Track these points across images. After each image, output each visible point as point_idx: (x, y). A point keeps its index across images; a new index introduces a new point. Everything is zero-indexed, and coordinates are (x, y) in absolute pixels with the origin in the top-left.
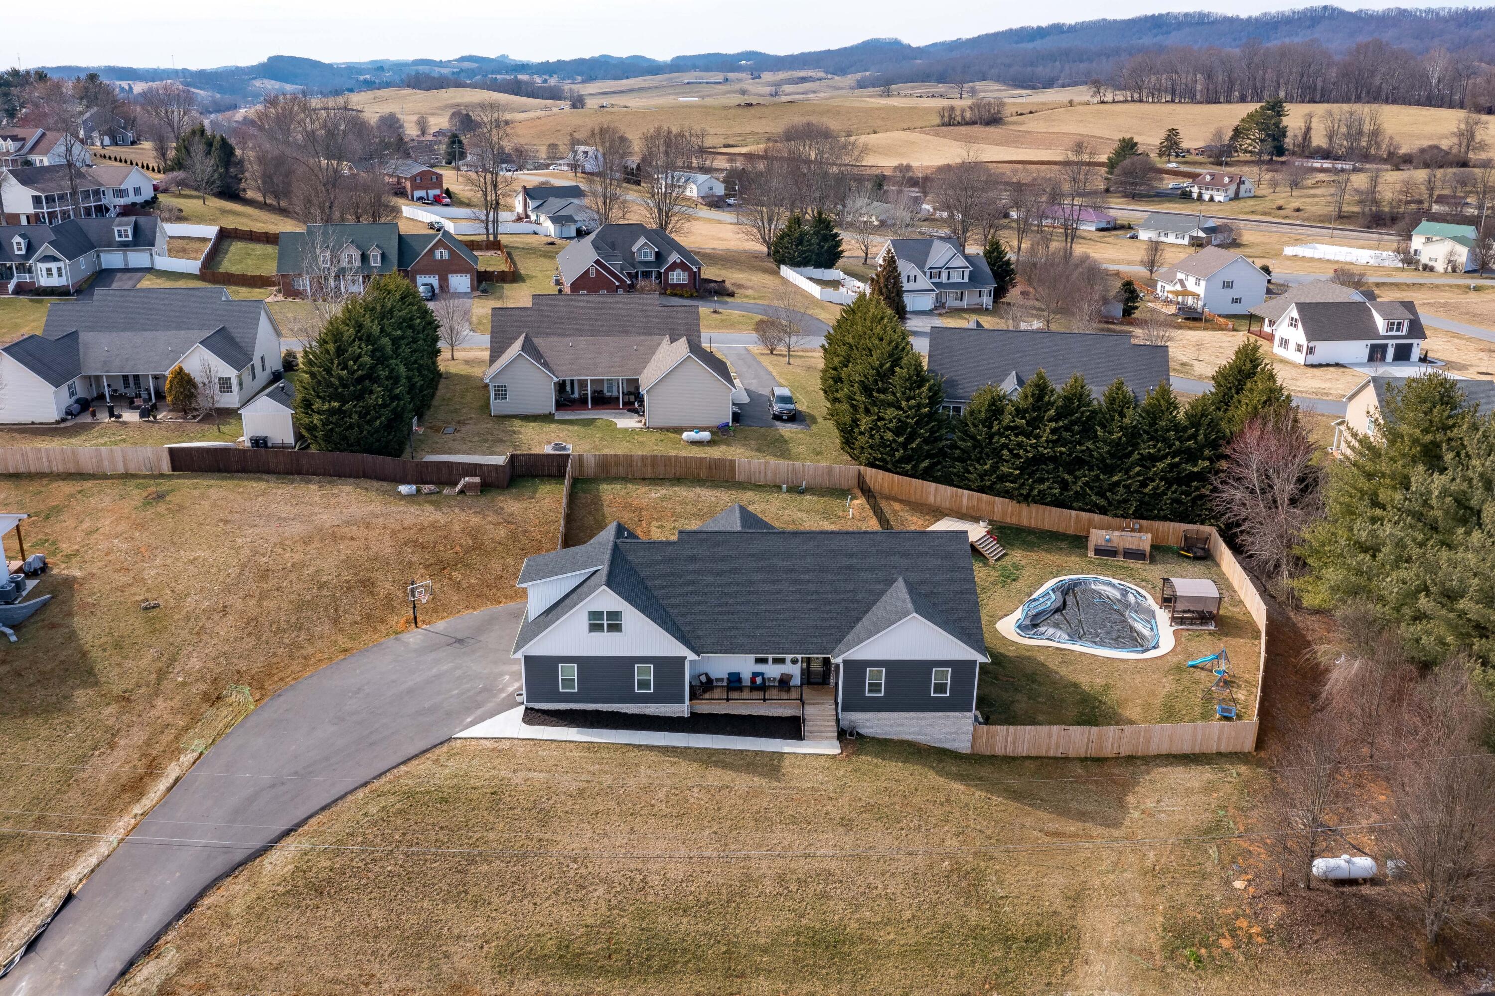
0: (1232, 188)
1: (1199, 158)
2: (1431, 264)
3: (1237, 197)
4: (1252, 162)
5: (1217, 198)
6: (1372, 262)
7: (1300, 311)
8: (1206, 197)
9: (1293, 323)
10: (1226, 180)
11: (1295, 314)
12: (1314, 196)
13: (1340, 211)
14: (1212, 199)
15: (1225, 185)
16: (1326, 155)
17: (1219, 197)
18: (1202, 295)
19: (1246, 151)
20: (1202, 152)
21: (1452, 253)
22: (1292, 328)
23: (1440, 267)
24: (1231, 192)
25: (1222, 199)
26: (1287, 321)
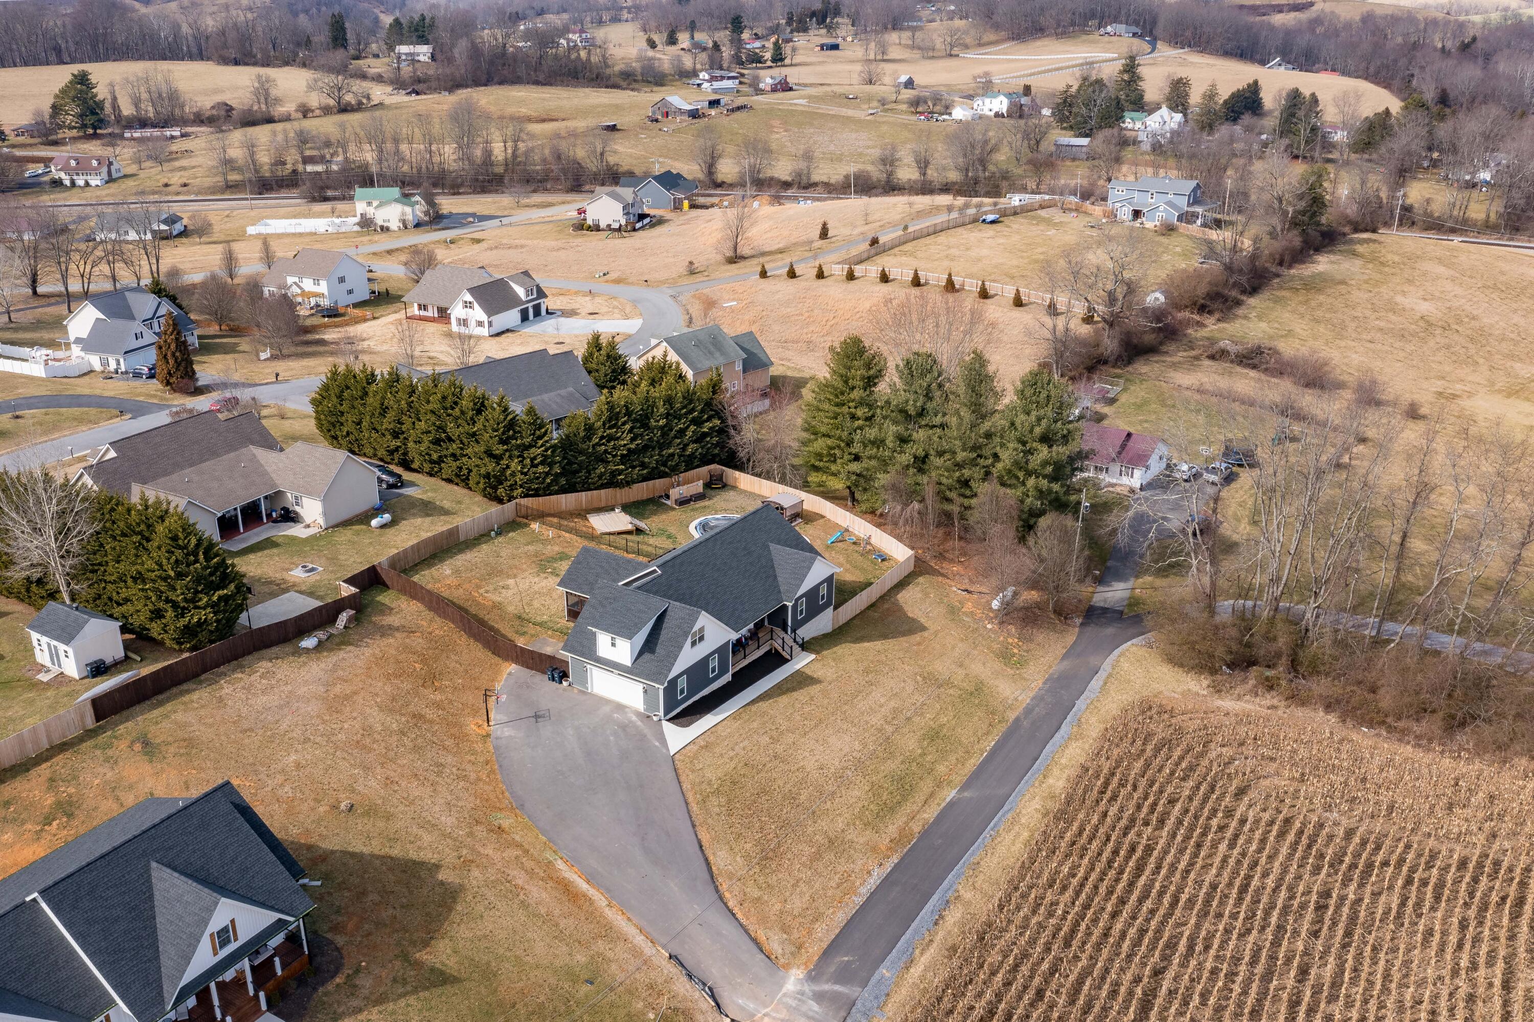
0: (105, 170)
1: (21, 139)
2: (385, 224)
3: (110, 180)
4: (80, 138)
5: (93, 183)
6: (330, 230)
7: (473, 295)
8: (80, 182)
9: (468, 305)
10: (95, 163)
11: (468, 297)
12: (183, 169)
13: (226, 181)
14: (87, 184)
15: (95, 169)
16: (143, 123)
17: (95, 181)
18: (326, 293)
19: (71, 128)
20: (19, 132)
21: (403, 214)
22: (468, 310)
23: (394, 225)
24: (105, 175)
25: (98, 183)
26: (461, 305)
